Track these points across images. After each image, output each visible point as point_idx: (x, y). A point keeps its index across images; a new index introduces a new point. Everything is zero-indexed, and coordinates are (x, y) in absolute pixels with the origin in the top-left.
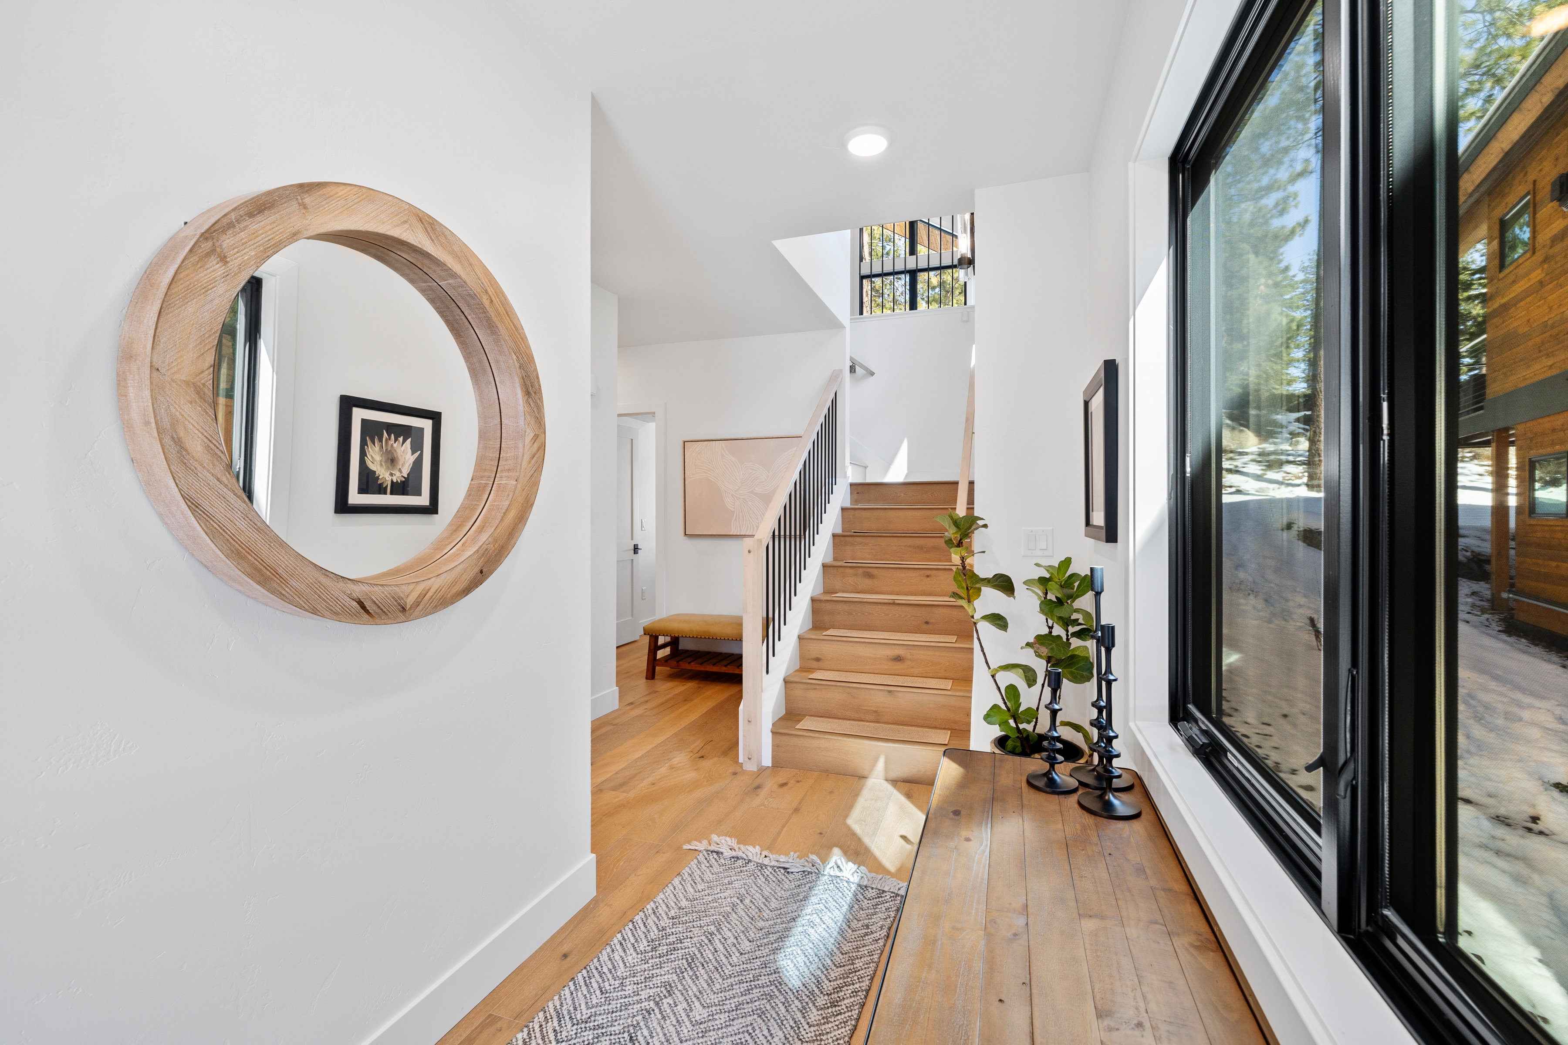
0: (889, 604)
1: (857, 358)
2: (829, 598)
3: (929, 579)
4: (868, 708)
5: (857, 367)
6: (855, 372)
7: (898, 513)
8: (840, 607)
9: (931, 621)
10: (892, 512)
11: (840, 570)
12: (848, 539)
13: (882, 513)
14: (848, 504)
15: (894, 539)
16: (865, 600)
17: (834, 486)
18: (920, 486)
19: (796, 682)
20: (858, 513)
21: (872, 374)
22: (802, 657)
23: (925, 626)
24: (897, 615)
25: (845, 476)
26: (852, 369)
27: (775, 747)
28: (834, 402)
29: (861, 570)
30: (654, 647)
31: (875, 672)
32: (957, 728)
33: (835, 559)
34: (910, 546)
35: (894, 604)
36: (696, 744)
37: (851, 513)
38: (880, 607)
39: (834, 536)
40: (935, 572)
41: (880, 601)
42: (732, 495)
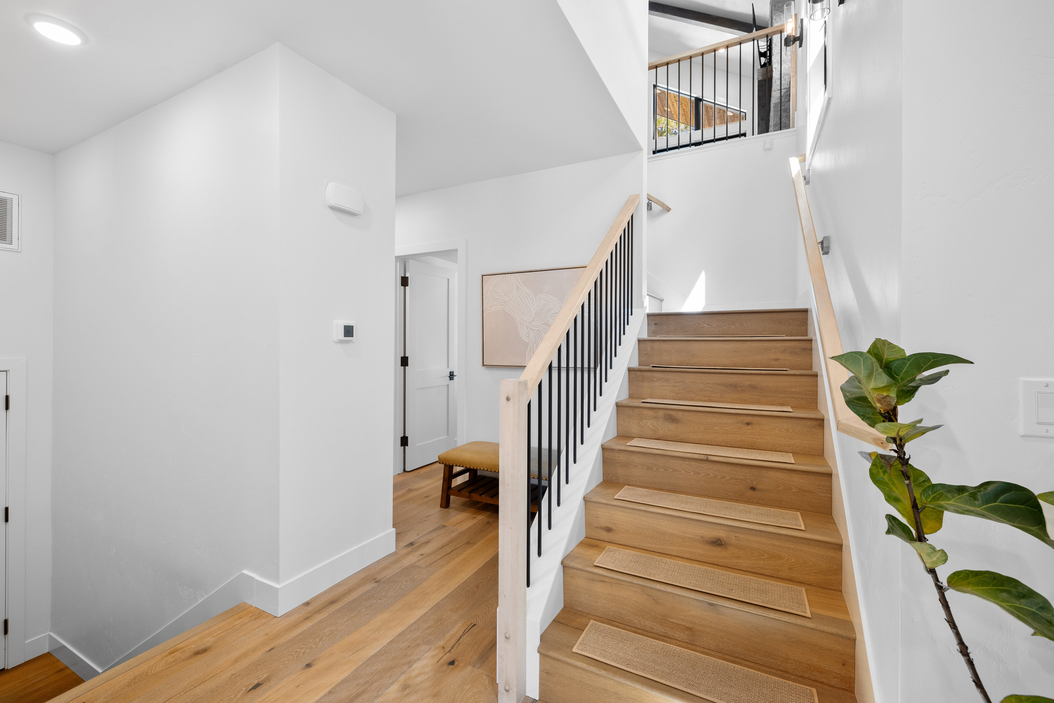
0: (701, 460)
1: (654, 195)
2: (623, 448)
3: (749, 427)
4: (678, 622)
5: (653, 204)
6: (651, 209)
7: (702, 345)
8: (637, 459)
9: (759, 487)
10: (696, 345)
11: (637, 411)
12: (646, 374)
13: (684, 345)
14: (645, 336)
15: (700, 375)
16: (669, 453)
17: (630, 316)
18: (726, 316)
19: (578, 569)
20: (656, 345)
21: (668, 210)
22: (589, 524)
23: (751, 493)
24: (712, 475)
25: (642, 306)
26: (649, 207)
27: (545, 675)
28: (630, 224)
29: (661, 413)
30: (449, 475)
31: (685, 556)
32: (823, 680)
33: (631, 396)
34: (720, 384)
35: (707, 460)
36: (457, 627)
37: (649, 345)
38: (688, 463)
39: (630, 370)
40: (758, 419)
41: (689, 455)
42: (527, 327)
